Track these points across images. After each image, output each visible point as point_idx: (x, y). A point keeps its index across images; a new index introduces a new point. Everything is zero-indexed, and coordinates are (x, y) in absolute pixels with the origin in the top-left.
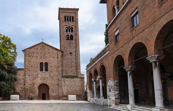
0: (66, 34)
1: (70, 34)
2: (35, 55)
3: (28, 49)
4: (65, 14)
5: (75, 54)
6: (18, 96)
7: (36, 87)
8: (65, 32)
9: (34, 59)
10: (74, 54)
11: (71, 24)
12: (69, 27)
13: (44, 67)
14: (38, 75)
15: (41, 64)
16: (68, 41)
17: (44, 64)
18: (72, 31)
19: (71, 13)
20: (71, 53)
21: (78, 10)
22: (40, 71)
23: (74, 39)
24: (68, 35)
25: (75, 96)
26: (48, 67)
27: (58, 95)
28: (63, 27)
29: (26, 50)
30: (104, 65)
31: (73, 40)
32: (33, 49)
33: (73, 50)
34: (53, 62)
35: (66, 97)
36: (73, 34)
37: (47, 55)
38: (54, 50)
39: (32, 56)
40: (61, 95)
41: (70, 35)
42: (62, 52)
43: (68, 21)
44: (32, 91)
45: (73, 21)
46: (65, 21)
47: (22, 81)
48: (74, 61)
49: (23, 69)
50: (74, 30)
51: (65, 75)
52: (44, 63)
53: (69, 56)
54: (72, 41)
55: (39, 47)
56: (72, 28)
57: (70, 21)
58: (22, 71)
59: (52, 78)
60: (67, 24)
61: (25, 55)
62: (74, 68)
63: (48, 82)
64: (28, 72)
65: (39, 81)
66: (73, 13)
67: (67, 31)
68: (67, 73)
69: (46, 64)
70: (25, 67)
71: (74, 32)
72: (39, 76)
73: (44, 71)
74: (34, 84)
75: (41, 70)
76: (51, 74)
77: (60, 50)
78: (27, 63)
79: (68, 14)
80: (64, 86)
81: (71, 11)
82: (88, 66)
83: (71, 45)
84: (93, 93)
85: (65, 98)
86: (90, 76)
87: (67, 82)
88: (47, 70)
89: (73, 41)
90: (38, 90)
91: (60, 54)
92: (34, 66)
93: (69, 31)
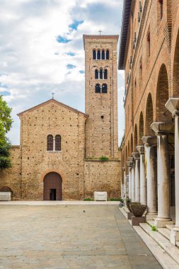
0: (94, 82)
1: (101, 82)
2: (39, 122)
3: (27, 113)
4: (93, 46)
5: (109, 118)
6: (10, 193)
7: (40, 177)
8: (94, 79)
9: (37, 129)
10: (107, 118)
11: (104, 64)
12: (101, 69)
13: (54, 142)
14: (43, 157)
15: (50, 137)
16: (98, 94)
17: (54, 138)
18: (106, 77)
19: (105, 43)
20: (102, 117)
21: (117, 37)
22: (48, 150)
23: (108, 91)
24: (98, 85)
25: (105, 194)
26: (62, 143)
27: (78, 192)
28: (90, 71)
29: (24, 114)
31: (106, 92)
32: (35, 111)
33: (105, 112)
34: (71, 134)
36: (107, 82)
37: (59, 123)
38: (72, 113)
39: (33, 124)
40: (82, 192)
41: (101, 84)
42: (86, 116)
43: (99, 58)
44: (32, 186)
45: (108, 58)
46: (94, 58)
47: (15, 168)
48: (107, 130)
49: (18, 147)
50: (109, 75)
51: (91, 156)
52: (54, 136)
53: (99, 123)
54: (105, 95)
55: (46, 108)
56: (106, 71)
57: (103, 58)
58: (16, 150)
59: (67, 162)
60: (96, 64)
61: (22, 122)
62: (107, 143)
63: (60, 170)
64: (26, 152)
65: (45, 168)
66: (109, 43)
67: (97, 77)
68: (94, 153)
69: (59, 138)
70: (21, 142)
71: (109, 78)
72: (46, 159)
73: (54, 150)
74: (36, 173)
75: (50, 148)
76: (66, 155)
78: (25, 136)
79: (99, 47)
80: (87, 176)
81: (104, 40)
83: (104, 102)
85: (89, 197)
87: (93, 170)
88: (58, 148)
89: (107, 95)
90: (42, 184)
91: (82, 119)
92: (36, 141)
93: (101, 78)
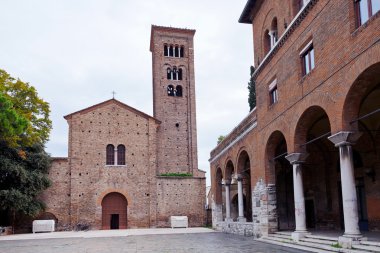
0: (166, 83)
1: (175, 83)
2: (95, 128)
3: (78, 115)
4: (165, 40)
5: (185, 127)
6: (53, 222)
7: (97, 199)
8: (166, 79)
9: (92, 137)
10: (183, 127)
11: (178, 62)
12: (175, 68)
13: (116, 154)
14: (101, 172)
15: (110, 147)
16: (171, 98)
17: (116, 149)
18: (180, 78)
19: (180, 38)
20: (177, 125)
21: (192, 32)
22: (108, 163)
23: (184, 94)
24: (171, 86)
25: (185, 218)
26: (127, 154)
27: (149, 217)
28: (161, 68)
29: (74, 116)
30: (247, 150)
31: (181, 96)
32: (90, 114)
33: (181, 119)
34: (137, 144)
35: (165, 222)
36: (182, 83)
37: (123, 129)
38: (140, 118)
39: (87, 130)
40: (153, 217)
41: (175, 86)
42: (158, 122)
43: (171, 54)
44: (87, 211)
45: (182, 56)
46: (166, 54)
47: (62, 188)
48: (184, 142)
49: (64, 160)
50: (184, 75)
51: (164, 172)
52: (116, 146)
53: (174, 132)
54: (180, 99)
55: (105, 110)
56: (180, 70)
57: (177, 55)
58: (63, 163)
59: (134, 179)
60: (168, 62)
61: (71, 127)
62: (184, 157)
63: (124, 190)
64: (78, 166)
65: (105, 188)
66: (183, 38)
67: (169, 77)
68: (168, 168)
69: (122, 148)
70: (70, 153)
71: (184, 79)
72: (105, 175)
73: (116, 164)
74: (91, 194)
75: (110, 161)
76: (132, 170)
77: (154, 119)
78: (76, 145)
79: (171, 41)
80: (160, 197)
81: (178, 35)
82: (213, 153)
83: (178, 107)
84: (224, 211)
85: (163, 223)
86: (218, 174)
87: (167, 190)
88: (122, 161)
89: (183, 100)
90: (101, 207)
91: (153, 126)
92: (91, 152)
93: (175, 78)
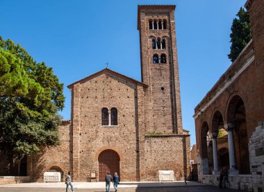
0: (151, 53)
1: (159, 52)
2: (92, 94)
5: (169, 90)
6: (59, 174)
7: (95, 155)
8: (151, 49)
9: (90, 102)
10: (167, 90)
11: (162, 34)
12: (159, 39)
13: (110, 116)
14: (97, 132)
15: (105, 111)
16: (156, 65)
17: (109, 112)
18: (164, 47)
19: (162, 13)
20: (163, 88)
21: (173, 7)
22: (103, 124)
23: (168, 61)
24: (156, 56)
26: (118, 116)
28: (146, 41)
29: (75, 86)
31: (165, 62)
32: (88, 83)
33: (166, 83)
34: (127, 106)
35: (153, 176)
36: (166, 53)
37: (115, 94)
39: (85, 96)
40: (143, 171)
41: (160, 54)
42: (145, 87)
43: (156, 28)
44: (86, 165)
45: (165, 28)
46: (151, 28)
47: (66, 145)
48: (169, 103)
49: (68, 122)
50: (167, 45)
51: (152, 131)
52: (109, 109)
53: (160, 95)
54: (164, 66)
56: (164, 40)
57: (160, 28)
58: (66, 125)
59: (125, 138)
60: (153, 35)
62: (169, 117)
63: (117, 147)
64: (78, 127)
65: (100, 145)
66: (165, 13)
67: (154, 48)
68: (155, 127)
69: (114, 111)
71: (167, 48)
72: (100, 134)
73: (110, 125)
74: (89, 151)
75: (105, 122)
76: (124, 129)
78: (77, 109)
79: (156, 17)
80: (149, 153)
81: (161, 11)
83: (163, 73)
87: (155, 147)
88: (115, 122)
89: (167, 66)
90: (97, 162)
91: (141, 90)
92: (89, 115)
93: (159, 48)
